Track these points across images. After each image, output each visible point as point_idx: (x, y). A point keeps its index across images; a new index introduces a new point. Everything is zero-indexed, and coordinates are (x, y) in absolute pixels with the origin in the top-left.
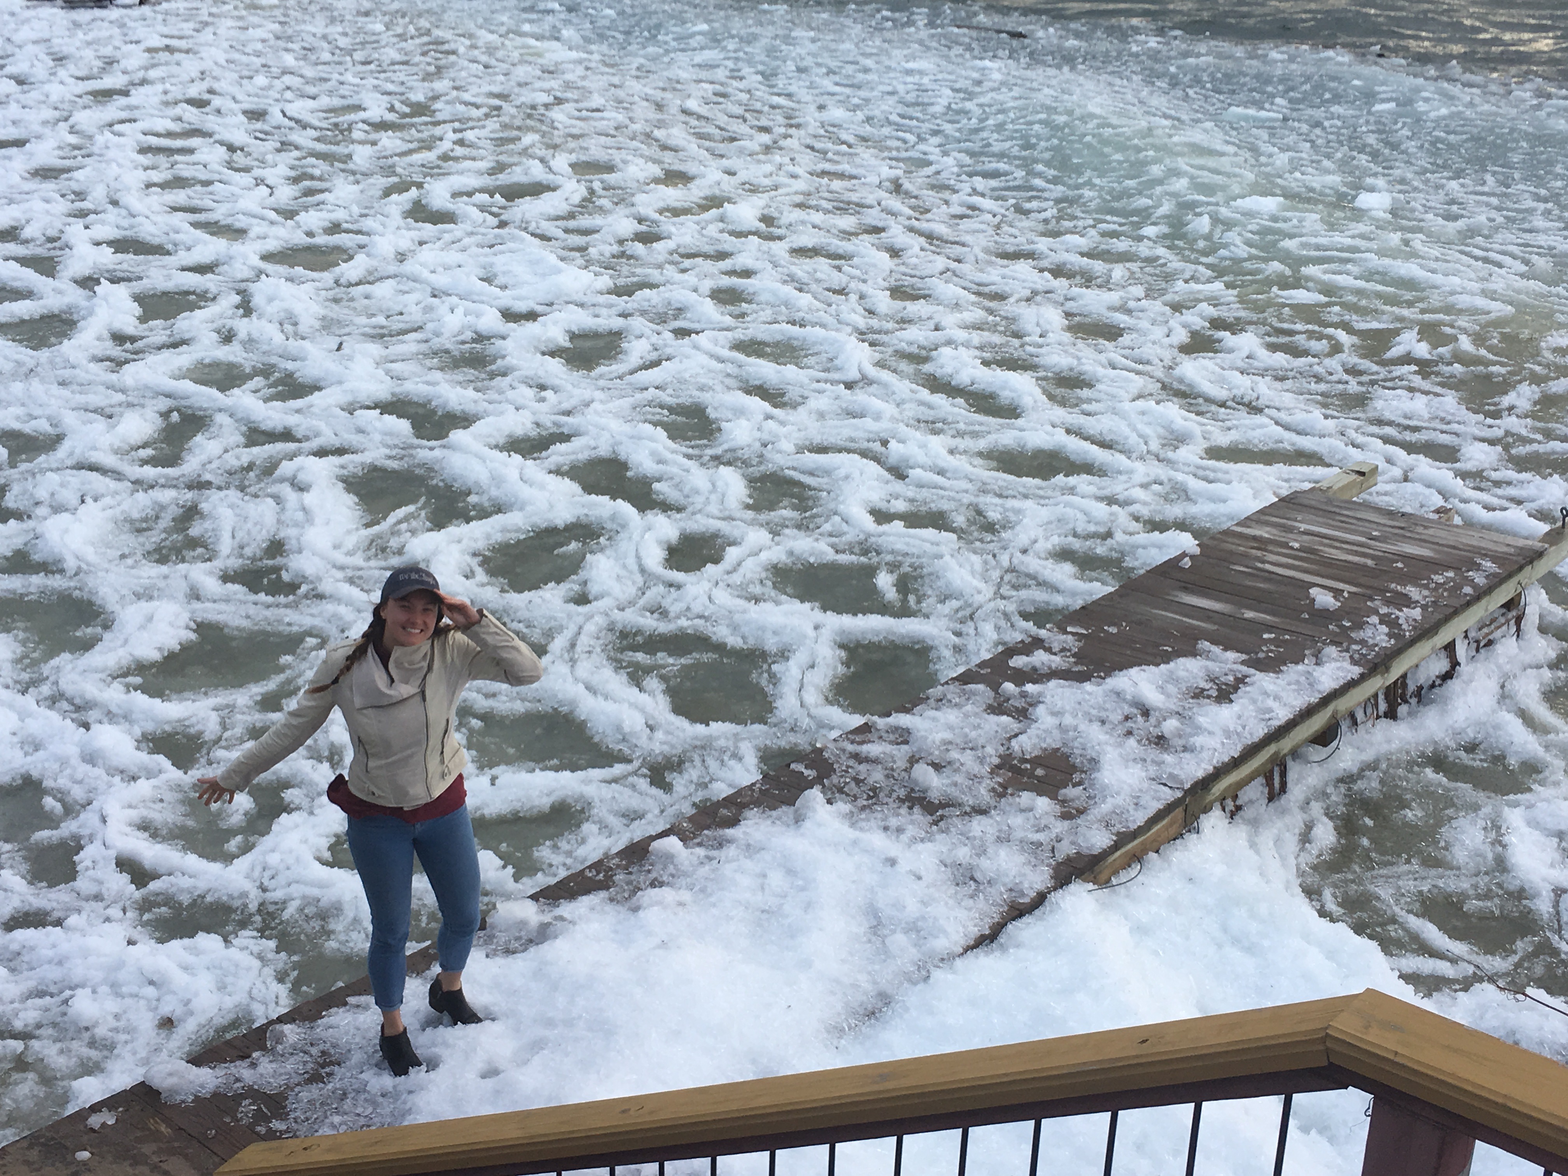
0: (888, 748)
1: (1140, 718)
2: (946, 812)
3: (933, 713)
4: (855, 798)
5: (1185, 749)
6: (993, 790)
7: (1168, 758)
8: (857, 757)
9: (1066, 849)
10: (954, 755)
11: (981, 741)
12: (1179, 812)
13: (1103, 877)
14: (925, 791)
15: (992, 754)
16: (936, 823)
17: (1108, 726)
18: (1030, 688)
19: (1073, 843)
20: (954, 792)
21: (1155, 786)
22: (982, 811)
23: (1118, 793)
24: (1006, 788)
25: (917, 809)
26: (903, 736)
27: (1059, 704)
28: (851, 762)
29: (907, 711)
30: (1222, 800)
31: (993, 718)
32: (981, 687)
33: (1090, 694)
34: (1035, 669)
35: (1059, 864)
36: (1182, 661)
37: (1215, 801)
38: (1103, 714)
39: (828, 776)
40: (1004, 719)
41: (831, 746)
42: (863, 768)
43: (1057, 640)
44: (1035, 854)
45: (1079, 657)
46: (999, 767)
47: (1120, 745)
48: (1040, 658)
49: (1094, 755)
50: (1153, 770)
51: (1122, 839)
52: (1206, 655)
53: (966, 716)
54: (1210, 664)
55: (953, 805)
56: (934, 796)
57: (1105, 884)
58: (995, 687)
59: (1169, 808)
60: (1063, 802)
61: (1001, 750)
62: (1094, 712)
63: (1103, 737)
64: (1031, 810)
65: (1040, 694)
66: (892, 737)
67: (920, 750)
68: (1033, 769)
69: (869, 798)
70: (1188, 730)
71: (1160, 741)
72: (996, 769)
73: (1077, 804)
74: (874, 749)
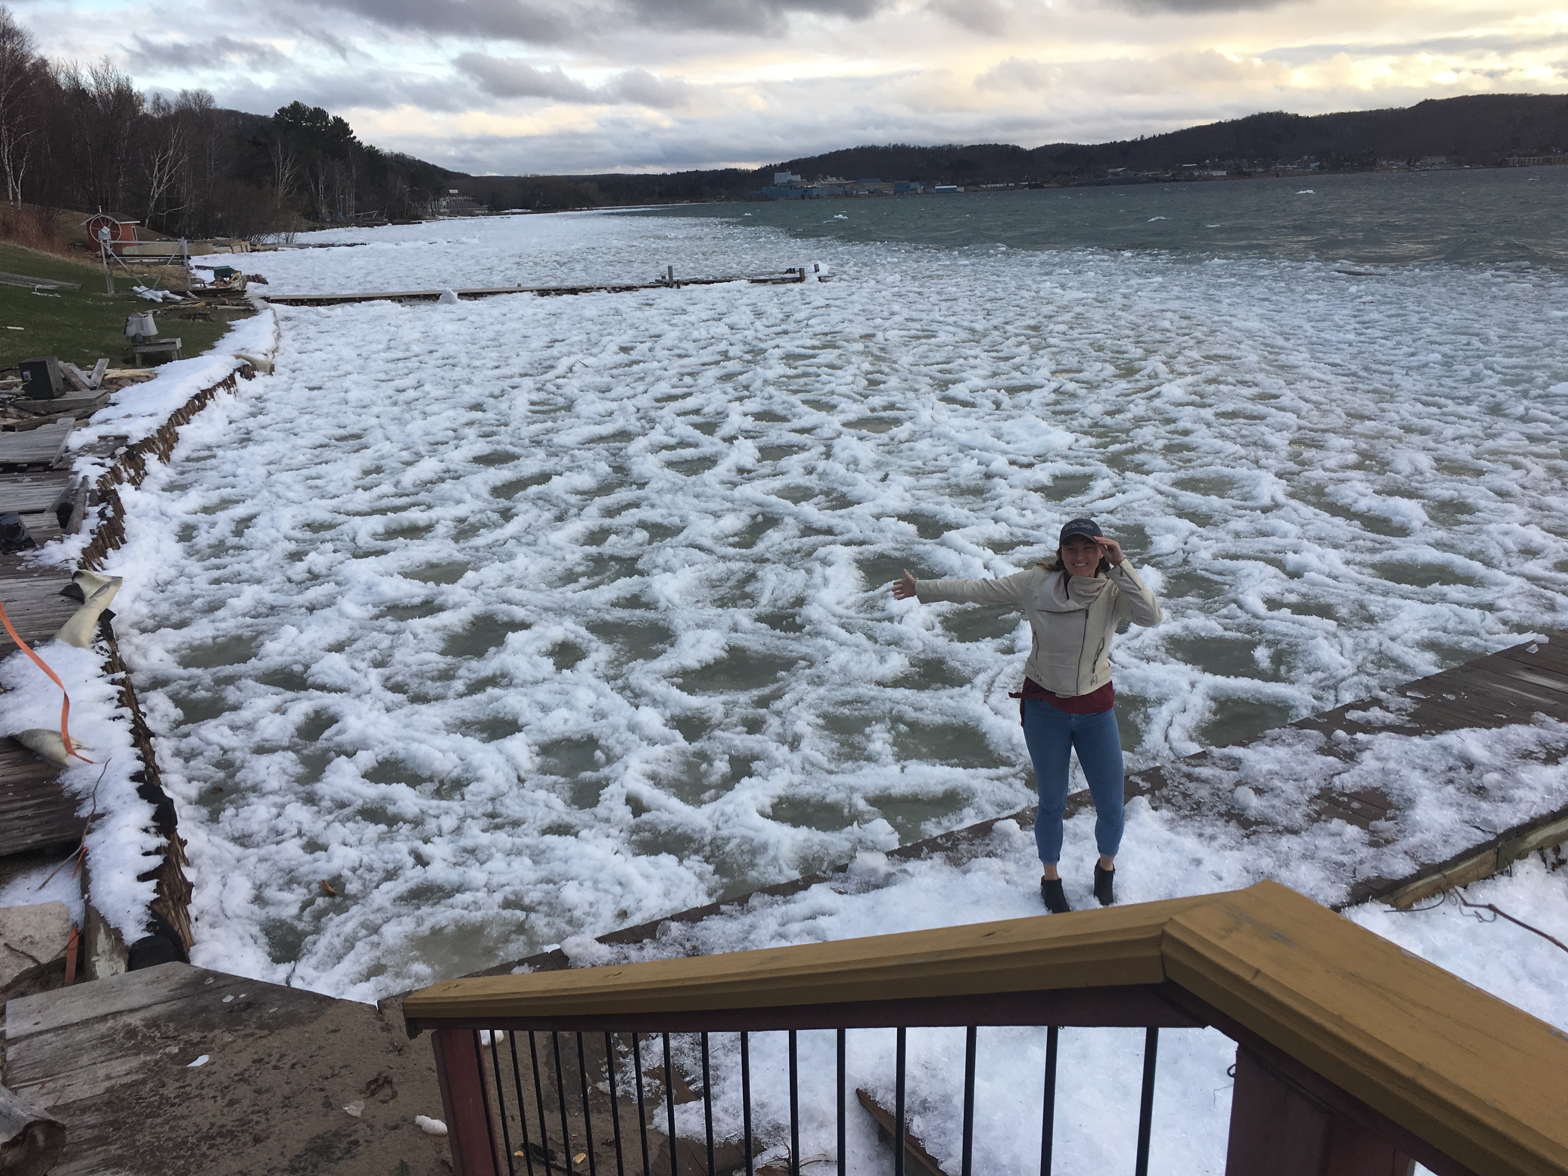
0: (1217, 772)
1: (1463, 770)
2: (1260, 828)
3: (1264, 748)
4: (1180, 808)
5: (1504, 799)
6: (1309, 815)
7: (1484, 805)
8: (1189, 777)
9: (1368, 871)
10: (1277, 783)
11: (1306, 774)
12: (1490, 855)
13: (1404, 902)
14: (1244, 809)
15: (1313, 785)
16: (1248, 836)
17: (1430, 774)
18: (1360, 736)
19: (1375, 867)
20: (1269, 812)
21: (1467, 828)
22: (1293, 831)
23: (1428, 830)
24: (1320, 815)
25: (1233, 823)
26: (1235, 764)
27: (1386, 752)
28: (1183, 780)
29: (1244, 745)
30: (1541, 850)
31: (1320, 758)
32: (1315, 732)
33: (1417, 746)
34: (1369, 722)
35: (1358, 884)
36: (1514, 727)
37: (1532, 848)
38: (1427, 764)
39: (1159, 789)
40: (1331, 759)
41: (1169, 766)
42: (1192, 785)
43: (1396, 701)
44: (1336, 872)
45: (1414, 716)
46: (1317, 797)
47: (1439, 790)
48: (1375, 714)
49: (1411, 796)
50: (1467, 814)
51: (1425, 870)
52: (1541, 724)
53: (1296, 753)
54: (1542, 732)
55: (1268, 824)
56: (1251, 814)
57: (1407, 908)
58: (1328, 733)
59: (1478, 849)
60: (1373, 833)
61: (1323, 784)
62: (1419, 761)
63: (1421, 782)
64: (1340, 835)
65: (1370, 742)
66: (1224, 764)
67: (1247, 776)
68: (1349, 803)
69: (1193, 809)
70: (1509, 783)
71: (1481, 791)
72: (1313, 800)
73: (1386, 835)
74: (1205, 772)
